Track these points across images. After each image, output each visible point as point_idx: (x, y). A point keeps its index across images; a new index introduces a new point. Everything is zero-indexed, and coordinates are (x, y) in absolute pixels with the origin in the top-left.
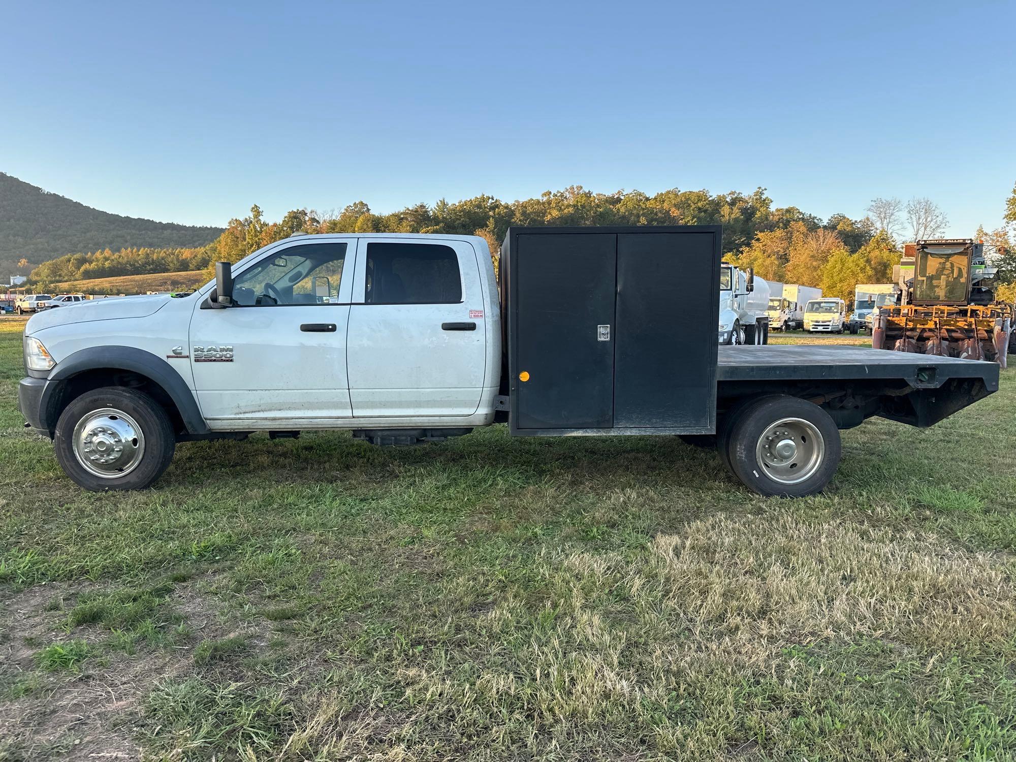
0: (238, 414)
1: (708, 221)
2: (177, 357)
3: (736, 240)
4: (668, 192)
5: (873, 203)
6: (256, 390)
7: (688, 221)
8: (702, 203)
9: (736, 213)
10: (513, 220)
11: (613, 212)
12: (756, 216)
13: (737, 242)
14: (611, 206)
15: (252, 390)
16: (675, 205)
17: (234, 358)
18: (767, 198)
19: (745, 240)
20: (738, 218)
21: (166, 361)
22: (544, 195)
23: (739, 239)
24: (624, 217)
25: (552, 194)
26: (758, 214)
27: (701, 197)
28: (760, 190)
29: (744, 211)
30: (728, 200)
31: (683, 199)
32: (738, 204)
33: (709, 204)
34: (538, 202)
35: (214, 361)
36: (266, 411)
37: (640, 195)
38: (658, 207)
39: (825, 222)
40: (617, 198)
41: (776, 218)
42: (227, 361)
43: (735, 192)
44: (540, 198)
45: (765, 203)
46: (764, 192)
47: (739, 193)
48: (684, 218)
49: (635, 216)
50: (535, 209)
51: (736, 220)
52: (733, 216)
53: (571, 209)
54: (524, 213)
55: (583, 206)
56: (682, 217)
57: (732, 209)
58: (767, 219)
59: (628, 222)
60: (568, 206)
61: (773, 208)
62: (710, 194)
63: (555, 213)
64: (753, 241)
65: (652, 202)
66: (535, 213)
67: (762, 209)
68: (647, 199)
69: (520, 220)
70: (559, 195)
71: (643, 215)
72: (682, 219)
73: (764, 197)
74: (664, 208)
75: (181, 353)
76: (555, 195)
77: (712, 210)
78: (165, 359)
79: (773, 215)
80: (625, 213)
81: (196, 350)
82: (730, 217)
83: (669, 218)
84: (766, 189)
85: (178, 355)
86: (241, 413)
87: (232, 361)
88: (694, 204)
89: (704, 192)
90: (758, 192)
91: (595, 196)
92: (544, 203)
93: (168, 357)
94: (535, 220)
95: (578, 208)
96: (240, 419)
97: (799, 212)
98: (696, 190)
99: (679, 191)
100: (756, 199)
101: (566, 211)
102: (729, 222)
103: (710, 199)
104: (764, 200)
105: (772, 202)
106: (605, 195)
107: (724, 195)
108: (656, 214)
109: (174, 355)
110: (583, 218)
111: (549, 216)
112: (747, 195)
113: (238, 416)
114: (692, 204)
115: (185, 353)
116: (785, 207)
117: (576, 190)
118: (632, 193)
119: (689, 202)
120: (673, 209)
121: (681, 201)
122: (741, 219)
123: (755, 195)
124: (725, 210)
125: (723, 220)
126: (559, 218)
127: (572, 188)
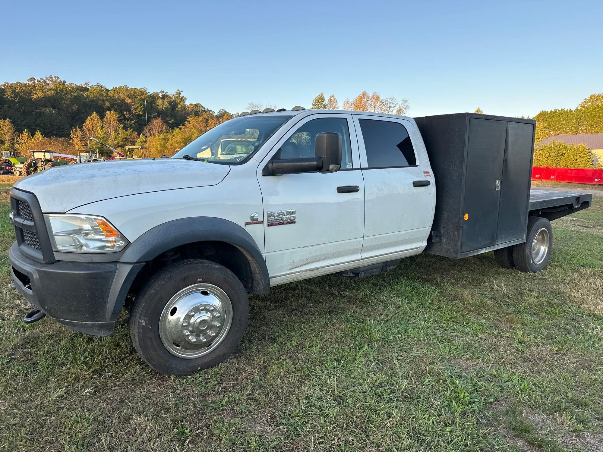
0: (291, 269)
1: (150, 108)
2: (254, 223)
3: (169, 121)
4: (121, 87)
5: (250, 105)
6: (308, 247)
7: (138, 107)
8: (144, 96)
9: (166, 104)
10: (5, 96)
11: (84, 96)
12: (178, 107)
13: (169, 122)
14: (82, 93)
15: (305, 247)
16: (127, 96)
17: (296, 220)
18: (183, 96)
19: (174, 121)
20: (168, 107)
21: (244, 228)
22: (30, 80)
23: (170, 120)
24: (93, 101)
25: (36, 80)
26: (179, 106)
27: (143, 92)
28: (179, 92)
29: (170, 103)
30: (160, 96)
31: (132, 92)
32: (166, 99)
33: (148, 97)
34: (25, 85)
35: (283, 224)
36: (309, 263)
37: (102, 87)
38: (116, 96)
39: (216, 113)
40: (85, 87)
41: (190, 109)
42: (292, 223)
43: (164, 91)
44: (27, 82)
45: (183, 99)
46: (181, 93)
47: (166, 92)
48: (135, 105)
49: (102, 101)
50: (23, 89)
51: (167, 108)
52: (164, 106)
53: (53, 92)
54: (13, 92)
55: (62, 91)
56: (134, 104)
57: (163, 101)
58: (185, 109)
59: (97, 104)
60: (50, 90)
61: (187, 103)
62: (148, 91)
63: (40, 94)
64: (186, 122)
65: (112, 92)
66: (23, 92)
67: (181, 103)
68: (107, 90)
69: (11, 97)
70: (41, 81)
71: (107, 100)
72: (133, 105)
73: (181, 96)
74: (121, 97)
75: (257, 219)
76: (38, 81)
77: (151, 101)
78: (243, 226)
79: (188, 107)
80: (93, 98)
81: (269, 215)
82: (162, 106)
83: (125, 104)
84: (182, 91)
85: (254, 221)
86: (293, 268)
87: (295, 222)
88: (139, 96)
89: (144, 90)
90: (177, 92)
91: (69, 84)
92: (29, 86)
93: (247, 224)
94: (24, 98)
95: (57, 92)
96: (292, 273)
97: (202, 107)
98: (139, 87)
99: (128, 87)
100: (177, 97)
101: (49, 93)
102: (162, 108)
103: (149, 94)
104: (182, 98)
105: (186, 99)
106: (76, 85)
107: (157, 92)
108: (116, 100)
109: (251, 221)
110: (62, 99)
111: (35, 96)
112: (171, 94)
113: (291, 272)
114: (137, 96)
115: (260, 219)
116: (195, 103)
117: (54, 79)
118: (96, 85)
119: (136, 95)
120: (127, 98)
121: (131, 94)
122: (169, 108)
123: (176, 94)
124: (159, 102)
125: (159, 108)
126: (44, 97)
127: (51, 77)
